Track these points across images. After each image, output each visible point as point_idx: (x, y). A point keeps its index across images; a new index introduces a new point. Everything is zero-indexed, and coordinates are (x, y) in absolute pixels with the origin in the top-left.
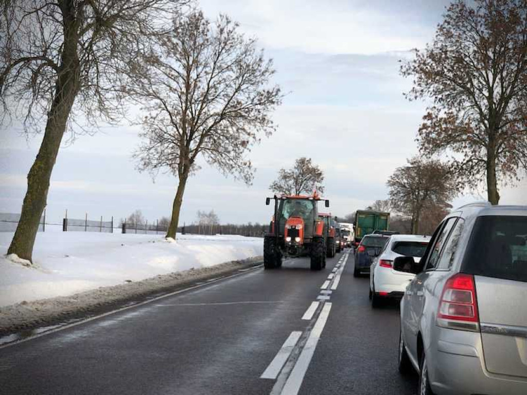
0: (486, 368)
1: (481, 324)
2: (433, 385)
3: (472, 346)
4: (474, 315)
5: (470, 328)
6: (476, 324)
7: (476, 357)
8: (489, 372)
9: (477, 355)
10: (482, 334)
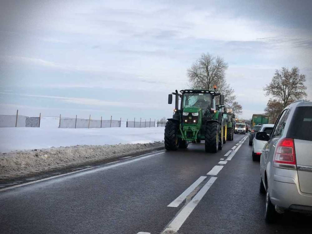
0: (300, 190)
1: (298, 166)
2: (272, 199)
3: (292, 178)
4: (293, 161)
5: (292, 168)
6: (295, 166)
7: (295, 184)
8: (302, 192)
9: (295, 183)
10: (298, 171)
